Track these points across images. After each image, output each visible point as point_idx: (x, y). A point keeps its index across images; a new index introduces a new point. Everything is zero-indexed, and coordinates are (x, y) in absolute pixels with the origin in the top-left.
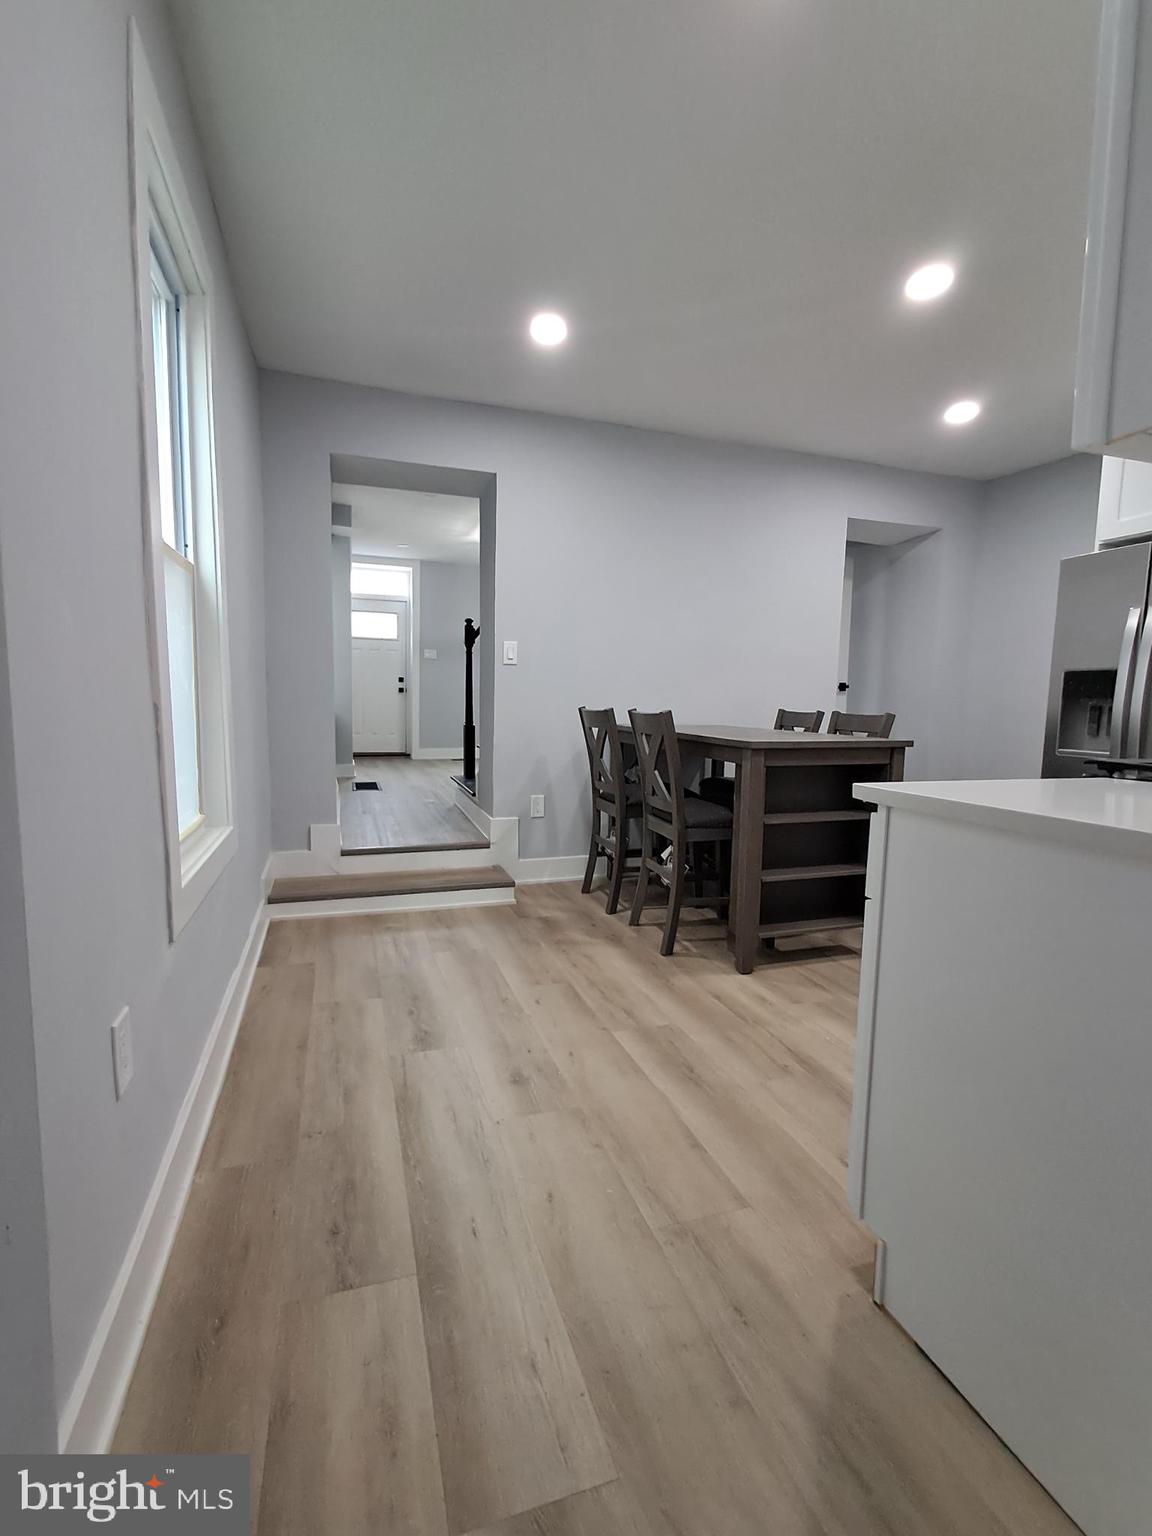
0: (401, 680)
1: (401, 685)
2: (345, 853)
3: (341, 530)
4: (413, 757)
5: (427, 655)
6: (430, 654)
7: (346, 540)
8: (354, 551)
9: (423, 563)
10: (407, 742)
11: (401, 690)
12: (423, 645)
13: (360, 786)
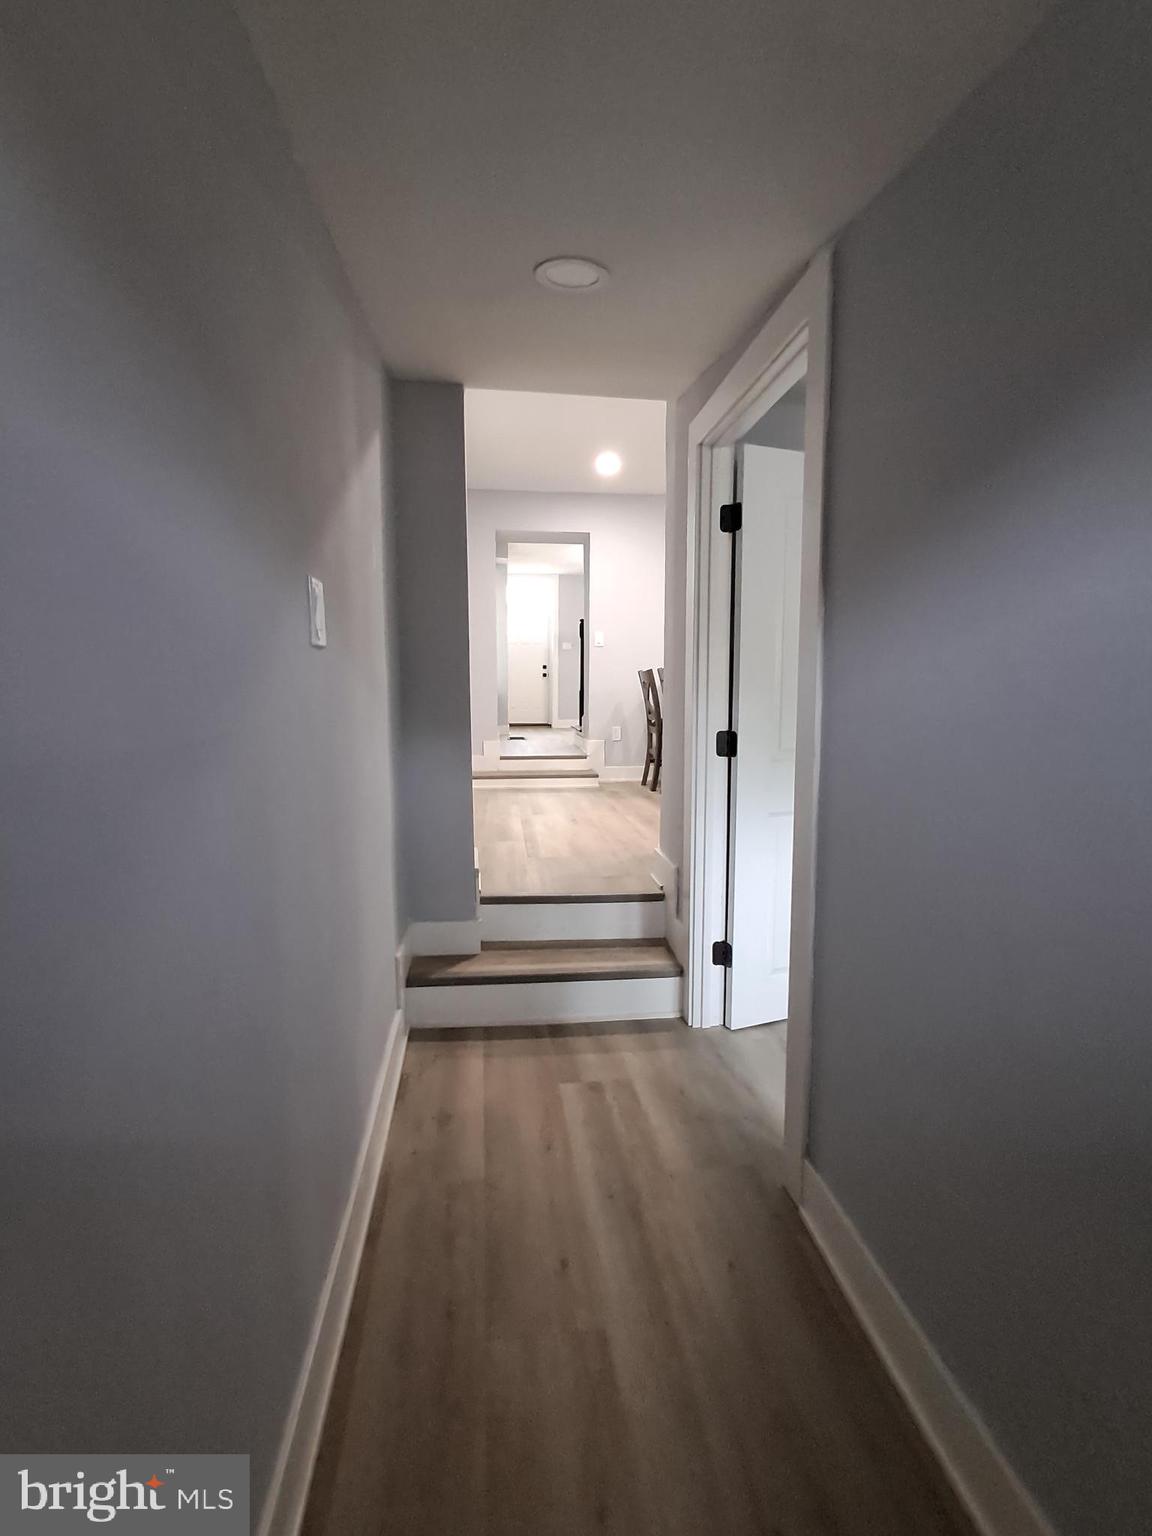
0: (545, 667)
1: (545, 671)
2: (502, 758)
3: (501, 560)
4: (553, 726)
5: (564, 647)
6: (566, 646)
7: (505, 566)
9: (561, 576)
11: (545, 675)
12: (560, 640)
13: (511, 738)
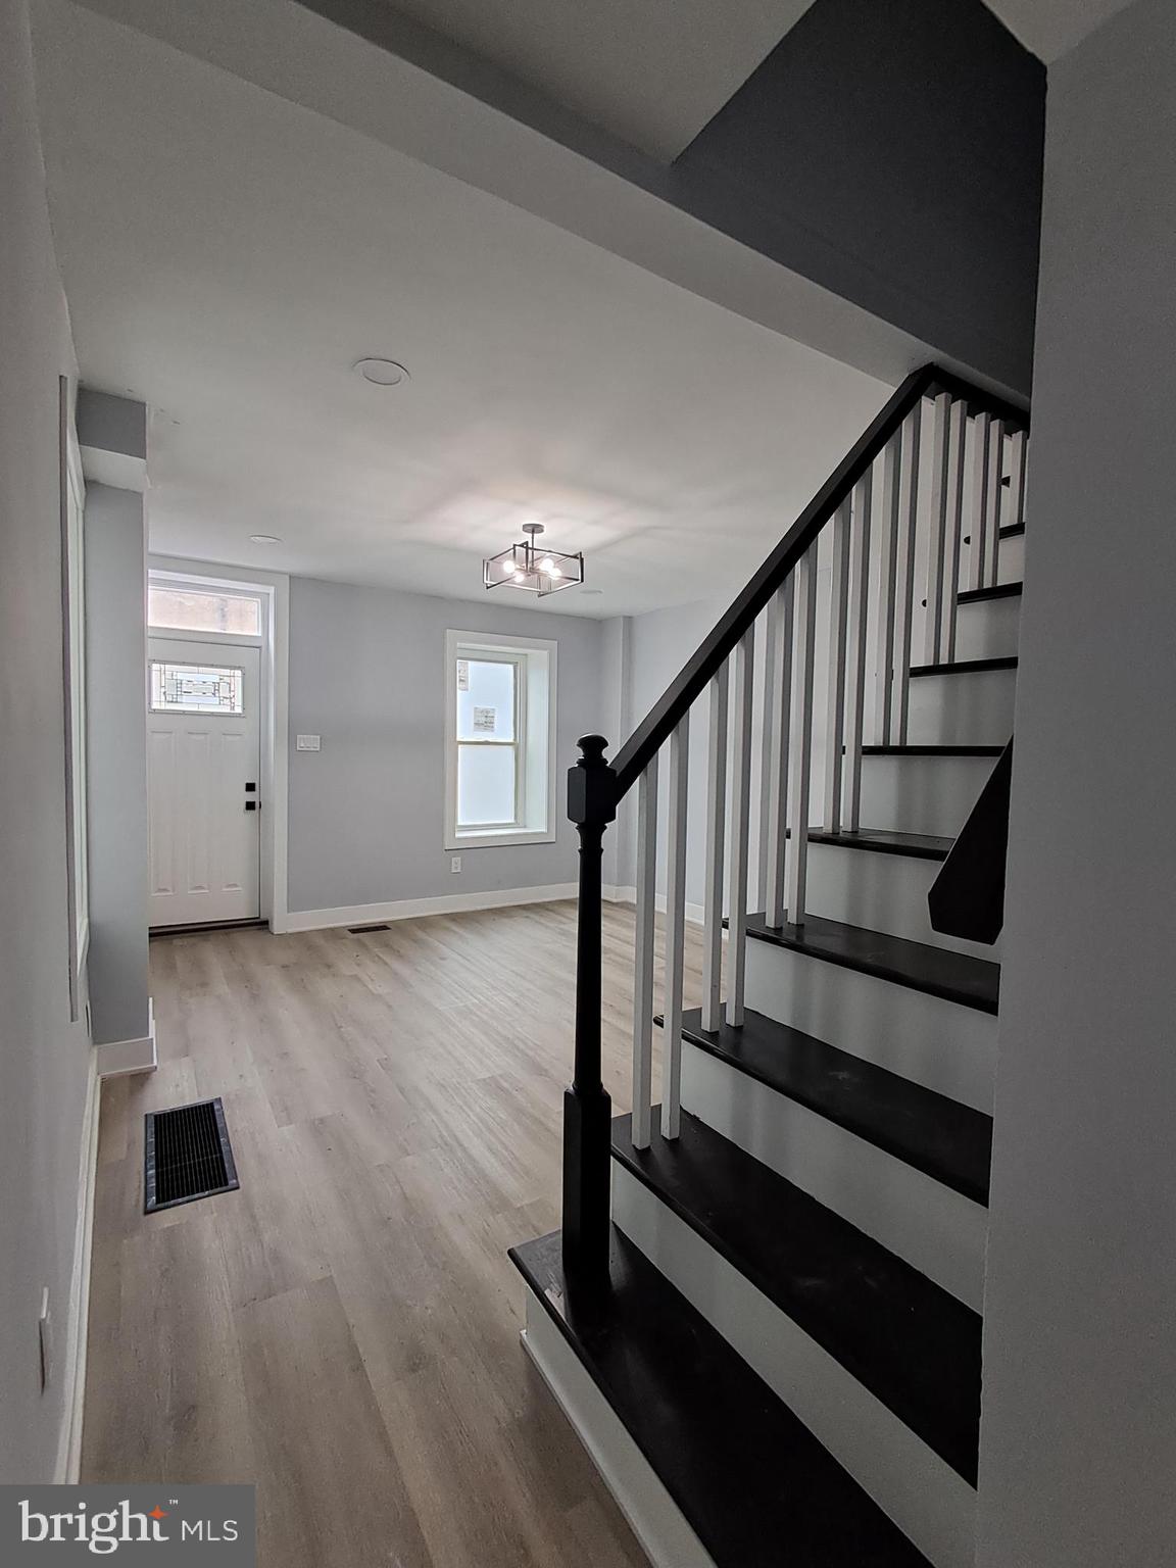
0: (250, 787)
1: (250, 797)
4: (278, 927)
5: (301, 745)
6: (308, 742)
8: (155, 544)
9: (295, 579)
10: (261, 888)
11: (250, 806)
12: (293, 728)
